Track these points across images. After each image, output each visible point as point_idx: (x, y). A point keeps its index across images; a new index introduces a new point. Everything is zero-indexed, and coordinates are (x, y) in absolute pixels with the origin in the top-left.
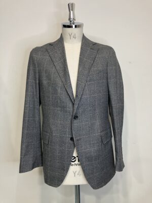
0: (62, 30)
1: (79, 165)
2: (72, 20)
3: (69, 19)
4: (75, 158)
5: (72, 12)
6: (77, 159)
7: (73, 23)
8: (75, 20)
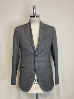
0: (30, 19)
1: (38, 84)
2: (35, 13)
3: (33, 13)
4: (36, 80)
5: (34, 10)
6: (37, 81)
7: (35, 15)
8: (36, 13)
